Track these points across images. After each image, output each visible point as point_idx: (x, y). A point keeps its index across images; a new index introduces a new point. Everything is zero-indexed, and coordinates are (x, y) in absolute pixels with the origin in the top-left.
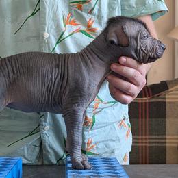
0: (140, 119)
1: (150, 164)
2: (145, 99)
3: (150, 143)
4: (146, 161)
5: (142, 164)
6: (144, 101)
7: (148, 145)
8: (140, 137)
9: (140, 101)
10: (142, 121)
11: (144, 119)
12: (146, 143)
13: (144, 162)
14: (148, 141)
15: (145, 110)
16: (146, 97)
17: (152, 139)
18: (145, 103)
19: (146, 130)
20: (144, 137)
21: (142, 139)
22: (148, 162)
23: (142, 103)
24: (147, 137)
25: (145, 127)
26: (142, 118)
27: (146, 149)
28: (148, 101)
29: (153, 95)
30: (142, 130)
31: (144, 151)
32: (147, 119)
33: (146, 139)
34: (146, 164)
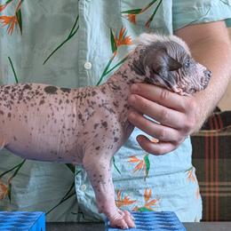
0: (207, 160)
1: (220, 221)
2: (214, 133)
3: (220, 192)
4: (215, 216)
5: (210, 221)
6: (212, 135)
7: (217, 195)
8: (207, 184)
9: (207, 135)
10: (209, 162)
11: (212, 160)
12: (214, 192)
13: (212, 218)
14: (217, 189)
15: (214, 147)
16: (214, 129)
17: (223, 186)
18: (214, 137)
19: (214, 174)
20: (212, 184)
21: (209, 186)
22: (217, 218)
23: (209, 137)
24: (217, 184)
25: (214, 171)
26: (209, 158)
27: (215, 201)
28: (217, 135)
29: (224, 126)
30: (209, 175)
31: (212, 203)
32: (217, 160)
33: (215, 186)
34: (214, 220)
